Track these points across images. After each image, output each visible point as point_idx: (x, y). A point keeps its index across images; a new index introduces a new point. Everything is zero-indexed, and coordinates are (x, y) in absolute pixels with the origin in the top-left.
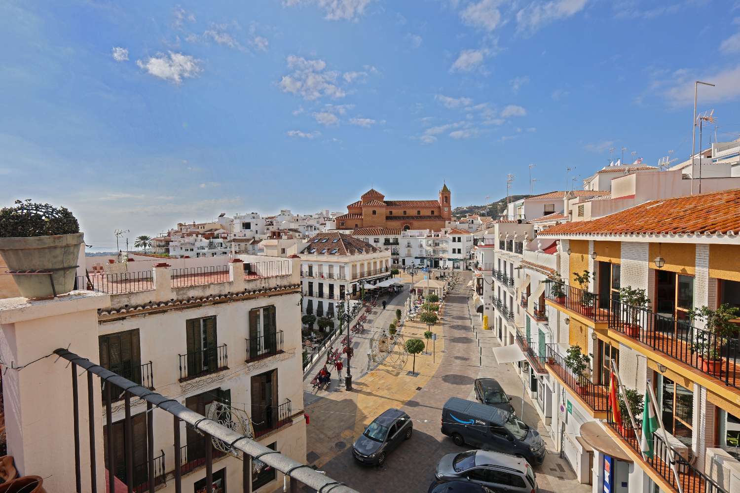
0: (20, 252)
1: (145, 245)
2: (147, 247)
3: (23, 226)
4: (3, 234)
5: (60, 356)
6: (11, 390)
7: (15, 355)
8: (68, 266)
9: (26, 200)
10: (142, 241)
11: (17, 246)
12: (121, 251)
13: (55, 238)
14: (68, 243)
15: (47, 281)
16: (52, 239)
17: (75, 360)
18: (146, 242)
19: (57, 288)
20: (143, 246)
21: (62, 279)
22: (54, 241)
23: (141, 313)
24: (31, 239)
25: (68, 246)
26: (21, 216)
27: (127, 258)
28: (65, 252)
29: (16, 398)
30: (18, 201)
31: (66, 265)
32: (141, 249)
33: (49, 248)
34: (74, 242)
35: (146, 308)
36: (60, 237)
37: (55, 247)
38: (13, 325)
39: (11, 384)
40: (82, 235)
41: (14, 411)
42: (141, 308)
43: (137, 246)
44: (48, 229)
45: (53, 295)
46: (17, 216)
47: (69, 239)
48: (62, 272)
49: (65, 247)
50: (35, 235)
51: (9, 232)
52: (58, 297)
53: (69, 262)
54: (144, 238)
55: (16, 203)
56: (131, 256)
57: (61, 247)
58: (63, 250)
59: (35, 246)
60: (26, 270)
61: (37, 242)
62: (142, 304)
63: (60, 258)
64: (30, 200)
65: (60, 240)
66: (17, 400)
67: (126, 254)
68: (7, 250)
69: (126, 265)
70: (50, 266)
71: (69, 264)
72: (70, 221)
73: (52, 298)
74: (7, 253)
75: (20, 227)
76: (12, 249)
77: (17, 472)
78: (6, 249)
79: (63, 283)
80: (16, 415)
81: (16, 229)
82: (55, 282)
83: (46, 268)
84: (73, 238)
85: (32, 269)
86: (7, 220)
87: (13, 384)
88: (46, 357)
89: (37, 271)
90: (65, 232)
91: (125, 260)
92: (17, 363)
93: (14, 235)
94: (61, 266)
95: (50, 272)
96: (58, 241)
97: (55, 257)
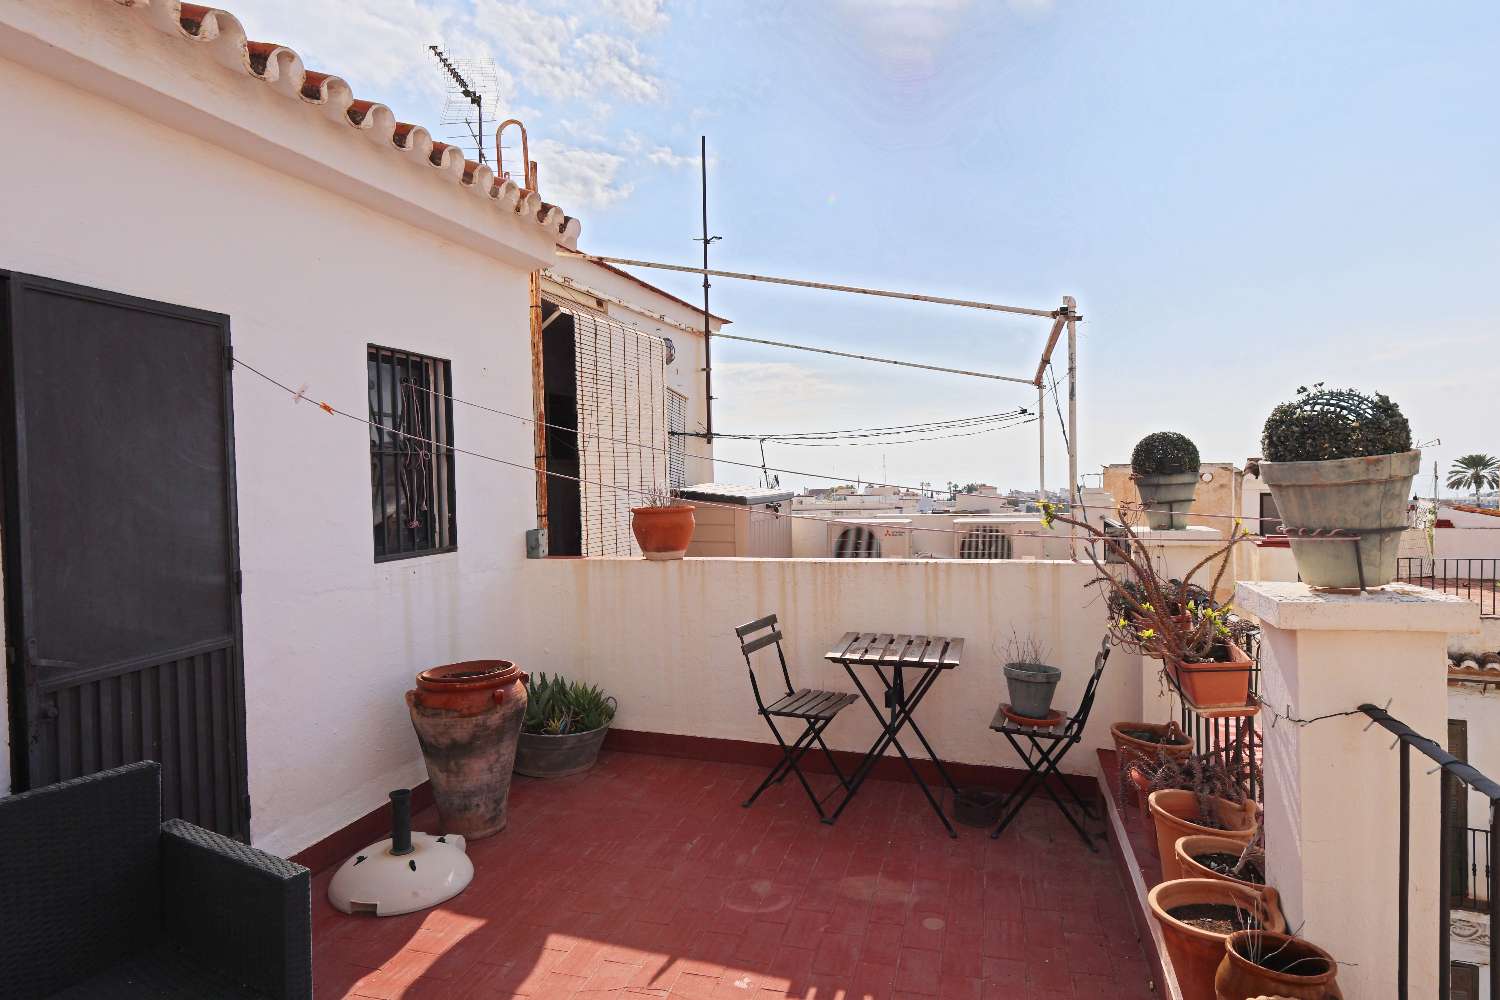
0: (1307, 491)
1: (1478, 480)
2: (1485, 488)
3: (1314, 439)
4: (1281, 456)
5: (1375, 721)
6: (1280, 760)
7: (1295, 696)
8: (1388, 526)
9: (1315, 386)
10: (1471, 472)
11: (1305, 478)
12: (1415, 498)
13: (1369, 463)
14: (1393, 473)
15: (1348, 554)
16: (1363, 466)
17: (1407, 738)
18: (1482, 473)
19: (1368, 572)
20: (1473, 486)
21: (1375, 552)
22: (1368, 469)
23: (1475, 678)
24: (1328, 464)
25: (1391, 480)
26: (1310, 419)
27: (1432, 517)
28: (1385, 494)
29: (1292, 778)
30: (1302, 388)
31: (1385, 523)
32: (1464, 494)
33: (1358, 483)
34: (1404, 473)
35: (1489, 666)
36: (1378, 461)
37: (1368, 483)
38: (1292, 633)
39: (1283, 749)
40: (1416, 457)
41: (1286, 803)
42: (1472, 664)
43: (1455, 484)
44: (1357, 442)
45: (1359, 585)
46: (1304, 418)
47: (1394, 463)
48: (1375, 539)
49: (1386, 481)
50: (1333, 457)
51: (1290, 452)
52: (1370, 592)
53: (1392, 517)
54: (1476, 462)
55: (1299, 392)
56: (1445, 514)
57: (1380, 483)
58: (1382, 487)
59: (1334, 479)
60: (1314, 526)
61: (1337, 471)
62: (1479, 652)
63: (1375, 507)
64: (1321, 385)
65: (1379, 468)
66: (1294, 784)
67: (1430, 505)
68: (1288, 486)
69: (1431, 537)
70: (1355, 522)
71: (1390, 521)
72: (1397, 422)
73: (1355, 593)
74: (1284, 493)
75: (1310, 441)
76: (1293, 486)
77: (1286, 924)
78: (1284, 484)
79: (1377, 563)
80: (1289, 811)
81: (1302, 445)
82: (1364, 557)
83: (1348, 526)
84: (1403, 462)
85: (1325, 528)
86: (1288, 427)
87: (1287, 752)
88: (1347, 714)
89: (1333, 532)
90: (1388, 450)
91: (1428, 524)
92: (1297, 710)
93: (1299, 457)
94: (1375, 526)
95: (1355, 535)
96: (1375, 468)
97: (1367, 504)
